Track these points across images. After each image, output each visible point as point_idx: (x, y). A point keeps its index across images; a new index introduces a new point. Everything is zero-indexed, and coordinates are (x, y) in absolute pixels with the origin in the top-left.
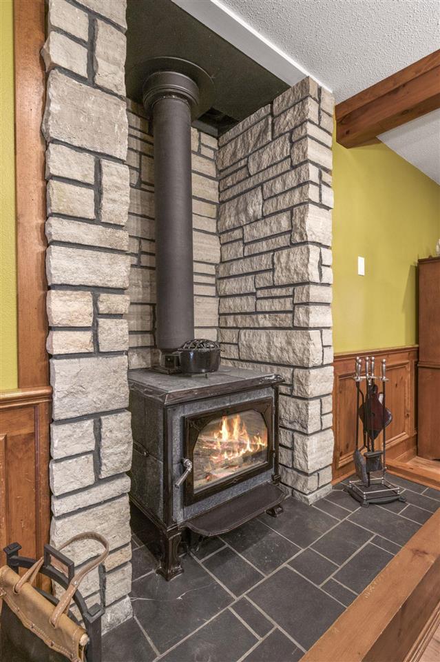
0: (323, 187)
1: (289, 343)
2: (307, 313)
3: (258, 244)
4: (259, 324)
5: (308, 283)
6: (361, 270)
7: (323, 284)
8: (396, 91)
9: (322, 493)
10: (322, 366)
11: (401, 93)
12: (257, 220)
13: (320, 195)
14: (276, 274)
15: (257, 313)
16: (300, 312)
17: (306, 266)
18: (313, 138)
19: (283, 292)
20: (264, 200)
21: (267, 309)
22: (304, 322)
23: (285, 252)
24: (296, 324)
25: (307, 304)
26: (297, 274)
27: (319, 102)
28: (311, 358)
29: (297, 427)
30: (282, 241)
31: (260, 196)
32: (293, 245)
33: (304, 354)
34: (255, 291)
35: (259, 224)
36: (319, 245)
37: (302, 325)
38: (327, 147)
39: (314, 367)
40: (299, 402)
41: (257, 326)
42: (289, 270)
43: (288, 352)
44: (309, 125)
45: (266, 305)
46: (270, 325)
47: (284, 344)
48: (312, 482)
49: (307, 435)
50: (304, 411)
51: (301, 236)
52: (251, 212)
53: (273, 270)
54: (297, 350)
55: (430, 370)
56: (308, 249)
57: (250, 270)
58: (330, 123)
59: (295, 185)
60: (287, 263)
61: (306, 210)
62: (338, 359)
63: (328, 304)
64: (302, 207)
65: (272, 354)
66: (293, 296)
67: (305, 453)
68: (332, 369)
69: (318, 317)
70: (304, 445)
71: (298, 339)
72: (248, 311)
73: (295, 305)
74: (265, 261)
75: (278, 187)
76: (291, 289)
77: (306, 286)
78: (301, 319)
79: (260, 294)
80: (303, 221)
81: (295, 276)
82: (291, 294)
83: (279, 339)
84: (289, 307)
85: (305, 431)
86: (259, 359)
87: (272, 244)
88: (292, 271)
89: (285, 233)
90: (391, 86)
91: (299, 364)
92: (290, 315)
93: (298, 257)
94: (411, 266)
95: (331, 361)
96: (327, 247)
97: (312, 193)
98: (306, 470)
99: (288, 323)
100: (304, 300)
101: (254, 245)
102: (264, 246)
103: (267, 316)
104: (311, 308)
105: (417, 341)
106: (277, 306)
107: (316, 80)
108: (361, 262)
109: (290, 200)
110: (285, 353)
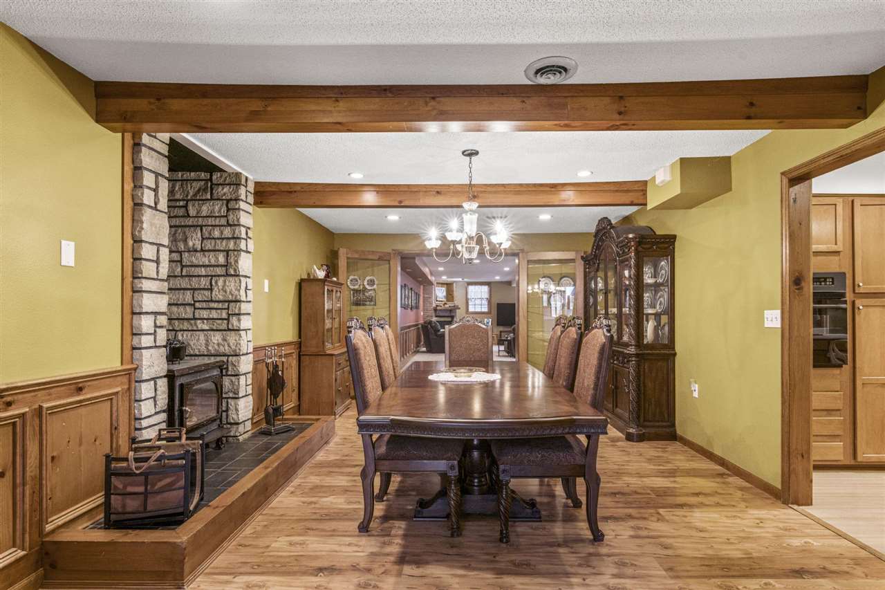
0: (248, 240)
1: (225, 340)
2: (239, 320)
3: (197, 269)
4: (197, 327)
5: (240, 301)
6: (266, 289)
7: (247, 302)
8: (291, 192)
9: (246, 436)
10: (247, 354)
11: (293, 195)
12: (196, 251)
13: (247, 245)
14: (214, 293)
15: (195, 319)
16: (234, 320)
17: (239, 291)
18: (243, 210)
19: (220, 305)
20: (203, 239)
21: (205, 316)
22: (237, 326)
23: (222, 279)
24: (230, 327)
25: (239, 314)
26: (232, 295)
27: (246, 187)
28: (242, 349)
29: (231, 395)
30: (219, 271)
31: (199, 234)
32: (227, 275)
33: (236, 346)
34: (193, 302)
35: (198, 254)
36: (246, 277)
37: (235, 328)
38: (250, 213)
39: (243, 355)
40: (233, 378)
41: (195, 328)
42: (226, 292)
43: (224, 346)
44: (241, 203)
45: (205, 314)
46: (207, 328)
47: (220, 341)
48: (241, 429)
49: (238, 398)
50: (237, 383)
51: (235, 270)
52: (191, 244)
53: (211, 290)
54: (231, 344)
55: (307, 357)
56: (240, 280)
57: (189, 287)
58: (251, 199)
59: (230, 237)
60: (223, 287)
61: (239, 255)
62: (256, 349)
63: (249, 314)
64: (236, 253)
65: (210, 348)
66: (228, 309)
67: (237, 410)
68: (251, 355)
69: (246, 322)
70: (236, 405)
71: (232, 338)
72: (186, 317)
73: (229, 315)
74: (204, 282)
75: (216, 233)
76: (227, 304)
77: (239, 303)
78: (235, 324)
79: (197, 305)
80: (236, 261)
81: (230, 296)
82: (226, 307)
83: (216, 338)
84: (224, 315)
85: (237, 396)
86: (197, 353)
87: (210, 271)
88: (228, 293)
89: (222, 266)
90: (287, 188)
91: (232, 353)
92: (225, 321)
93: (233, 284)
94: (296, 283)
95: (252, 351)
96: (249, 277)
97: (243, 245)
98: (237, 421)
99: (224, 326)
100: (237, 312)
101: (193, 269)
102: (203, 271)
103: (205, 321)
104: (242, 317)
105: (300, 337)
106: (214, 314)
107: (245, 173)
108: (266, 282)
109: (226, 245)
110: (221, 347)
